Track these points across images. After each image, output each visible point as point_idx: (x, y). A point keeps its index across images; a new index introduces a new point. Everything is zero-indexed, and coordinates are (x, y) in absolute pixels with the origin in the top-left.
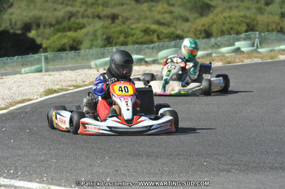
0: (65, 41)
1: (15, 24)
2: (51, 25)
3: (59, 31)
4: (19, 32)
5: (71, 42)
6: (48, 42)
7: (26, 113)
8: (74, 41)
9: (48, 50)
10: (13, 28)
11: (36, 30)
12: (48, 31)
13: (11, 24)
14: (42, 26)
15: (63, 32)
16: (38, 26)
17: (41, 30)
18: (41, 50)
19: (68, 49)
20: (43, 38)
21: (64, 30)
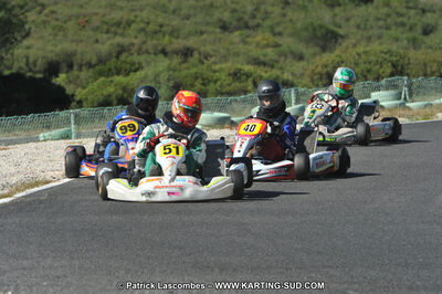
0: (111, 89)
1: (35, 63)
2: (90, 65)
3: (101, 74)
4: (40, 76)
5: (120, 92)
6: (84, 92)
7: (41, 202)
8: (124, 89)
9: (84, 104)
10: (30, 70)
11: (67, 72)
12: (84, 74)
13: (27, 64)
14: (75, 67)
15: (107, 76)
16: (70, 66)
17: (75, 72)
18: (74, 104)
19: (115, 103)
20: (77, 86)
21: (109, 73)
